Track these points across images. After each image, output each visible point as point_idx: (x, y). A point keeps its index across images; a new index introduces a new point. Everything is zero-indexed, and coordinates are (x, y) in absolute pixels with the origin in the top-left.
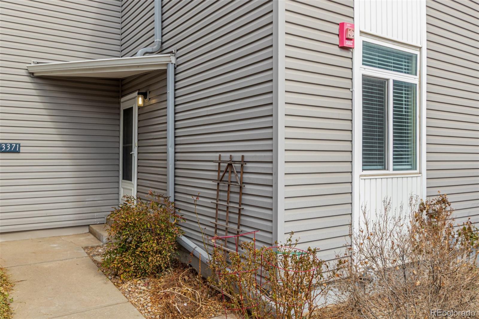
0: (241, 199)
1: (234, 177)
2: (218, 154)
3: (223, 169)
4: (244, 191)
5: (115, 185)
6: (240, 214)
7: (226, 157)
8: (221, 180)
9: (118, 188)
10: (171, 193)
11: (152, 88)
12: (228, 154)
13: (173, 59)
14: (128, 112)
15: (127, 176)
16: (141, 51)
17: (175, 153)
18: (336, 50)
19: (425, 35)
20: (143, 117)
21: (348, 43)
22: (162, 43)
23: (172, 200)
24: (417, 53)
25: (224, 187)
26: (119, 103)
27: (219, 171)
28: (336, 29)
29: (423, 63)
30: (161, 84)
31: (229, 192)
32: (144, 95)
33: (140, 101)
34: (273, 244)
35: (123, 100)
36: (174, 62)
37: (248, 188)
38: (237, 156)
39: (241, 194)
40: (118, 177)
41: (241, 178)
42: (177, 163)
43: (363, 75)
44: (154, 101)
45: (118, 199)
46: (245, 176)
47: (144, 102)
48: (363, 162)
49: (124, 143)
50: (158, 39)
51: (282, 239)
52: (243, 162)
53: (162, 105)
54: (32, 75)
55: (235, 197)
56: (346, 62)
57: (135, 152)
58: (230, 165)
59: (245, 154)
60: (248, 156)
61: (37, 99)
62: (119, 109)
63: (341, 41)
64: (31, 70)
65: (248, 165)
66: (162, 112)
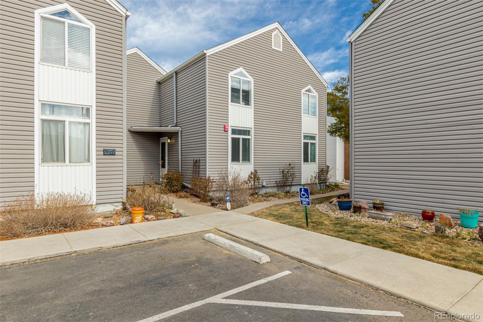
0: (199, 170)
1: (198, 164)
2: (193, 158)
3: (195, 162)
4: (200, 168)
5: (158, 170)
6: (199, 174)
7: (195, 159)
8: (194, 165)
9: (159, 171)
10: (180, 171)
11: (173, 137)
12: (196, 158)
13: (180, 129)
14: (163, 144)
15: (163, 166)
16: (170, 126)
17: (181, 158)
18: (223, 132)
19: (253, 124)
20: (169, 146)
21: (226, 130)
22: (177, 123)
23: (180, 172)
24: (251, 129)
25: (195, 167)
26: (159, 140)
27: (194, 163)
28: (223, 126)
29: (252, 132)
30: (176, 136)
31: (196, 168)
32: (170, 139)
33: (169, 141)
34: (205, 177)
35: (161, 139)
36: (181, 130)
37: (201, 167)
38: (198, 159)
39: (199, 168)
40: (159, 167)
41: (199, 164)
42: (182, 161)
43: (232, 138)
44: (173, 141)
45: (159, 175)
46: (200, 164)
47: (170, 141)
48: (232, 160)
49: (162, 155)
50: (175, 122)
51: (207, 176)
52: (199, 160)
53: (177, 143)
54: (130, 131)
55: (197, 170)
56: (226, 134)
57: (166, 158)
58: (196, 161)
59: (200, 158)
60: (201, 159)
61: (132, 139)
62: (160, 142)
63: (224, 129)
64: (130, 130)
65: (201, 161)
66: (177, 145)
